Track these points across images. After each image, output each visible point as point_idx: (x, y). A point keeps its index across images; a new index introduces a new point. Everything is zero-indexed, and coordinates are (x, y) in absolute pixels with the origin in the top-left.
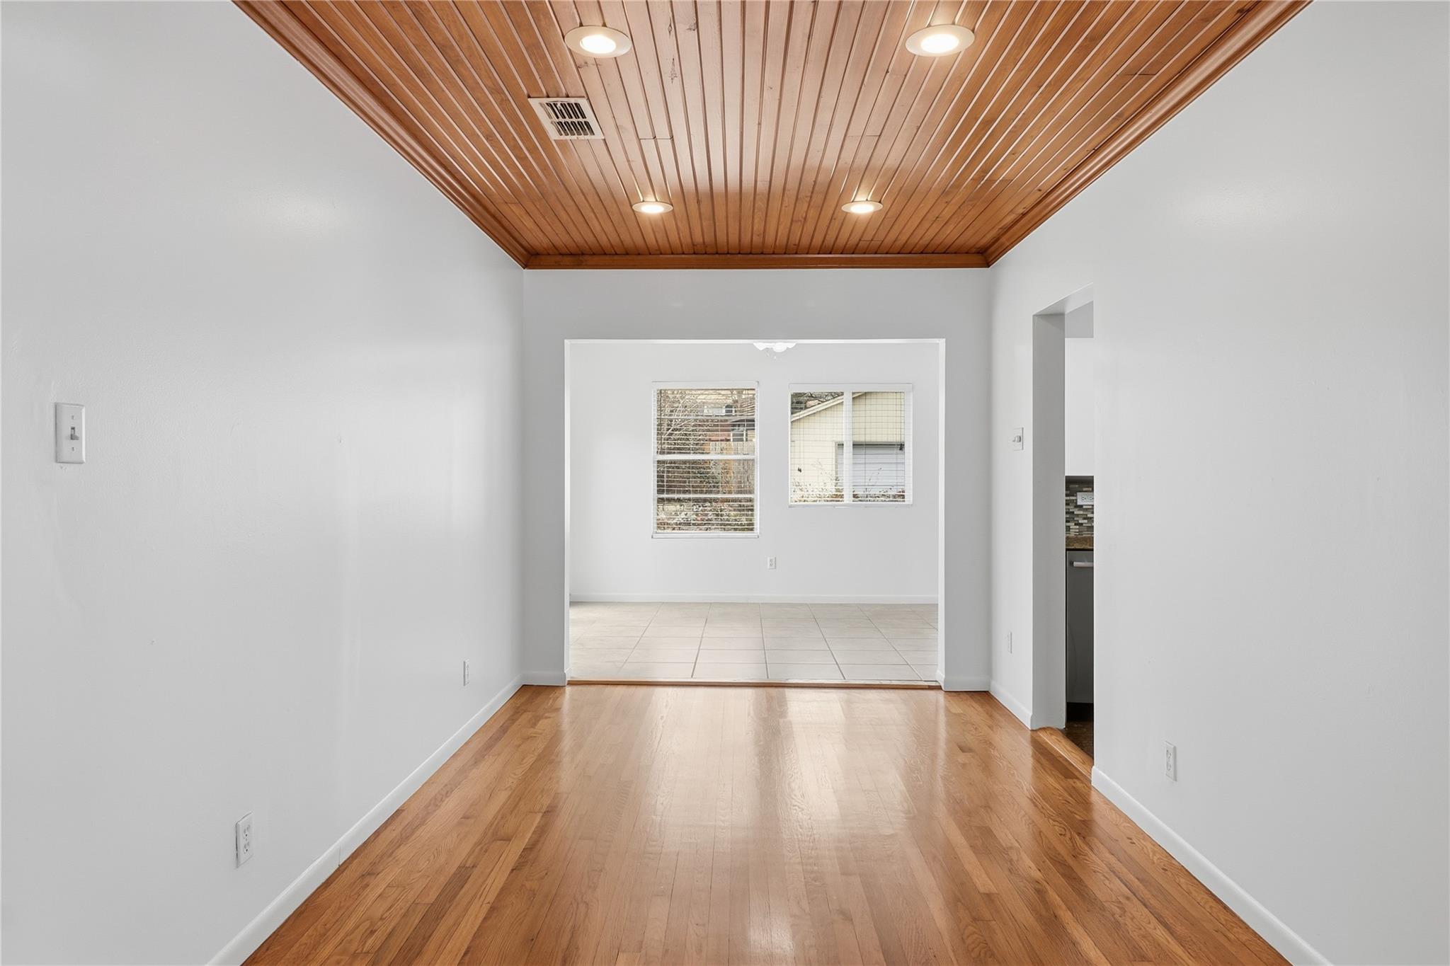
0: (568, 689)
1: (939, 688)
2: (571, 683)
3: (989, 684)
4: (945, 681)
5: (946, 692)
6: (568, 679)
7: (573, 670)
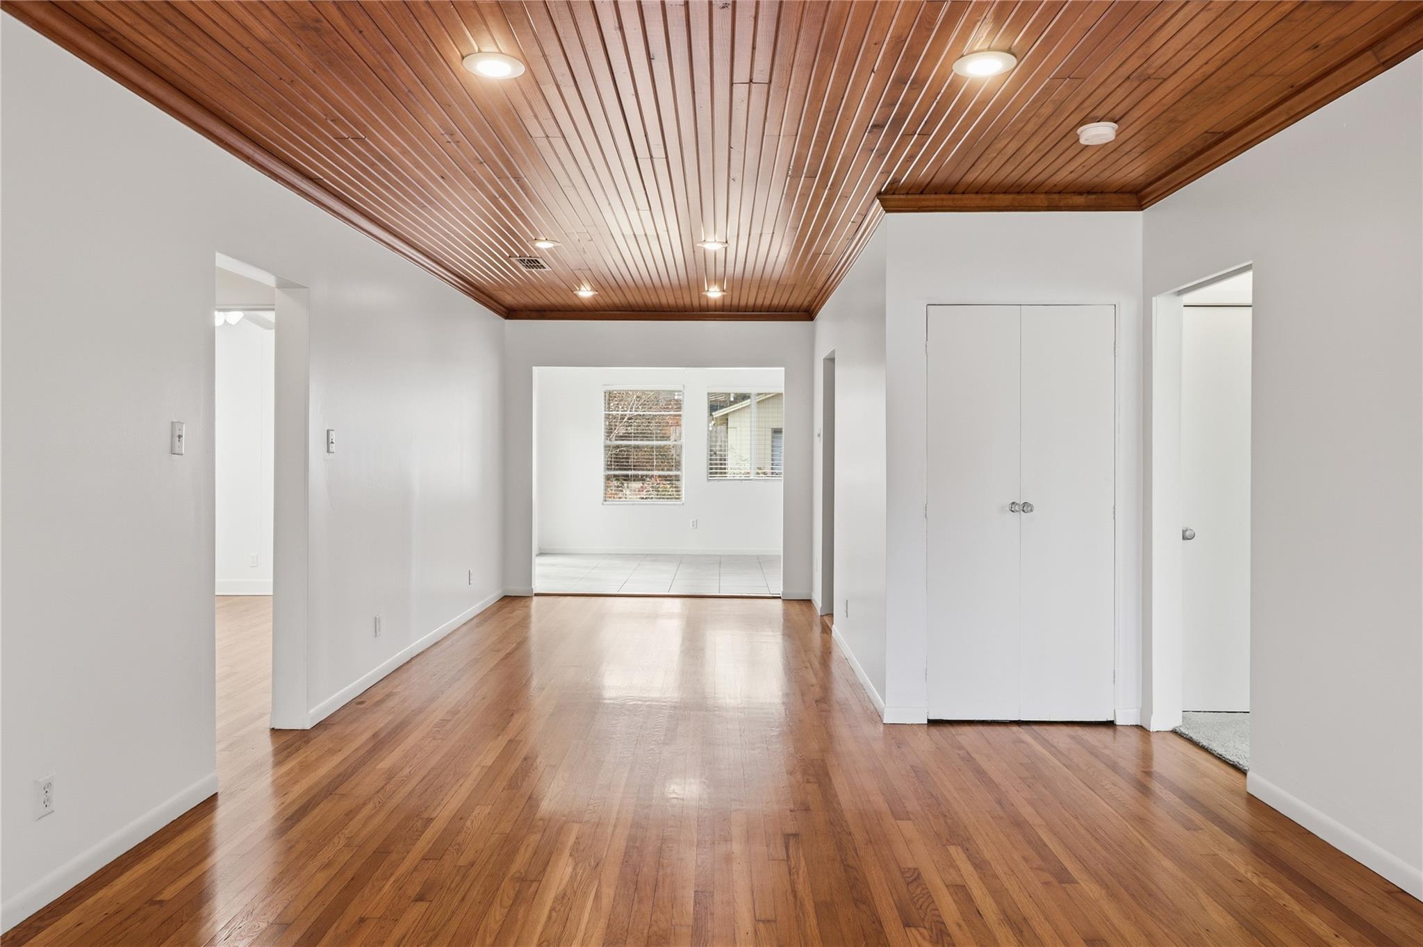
0: (535, 599)
1: (780, 598)
2: (537, 595)
3: (811, 595)
4: (783, 594)
5: (783, 600)
6: (534, 592)
7: (538, 586)
